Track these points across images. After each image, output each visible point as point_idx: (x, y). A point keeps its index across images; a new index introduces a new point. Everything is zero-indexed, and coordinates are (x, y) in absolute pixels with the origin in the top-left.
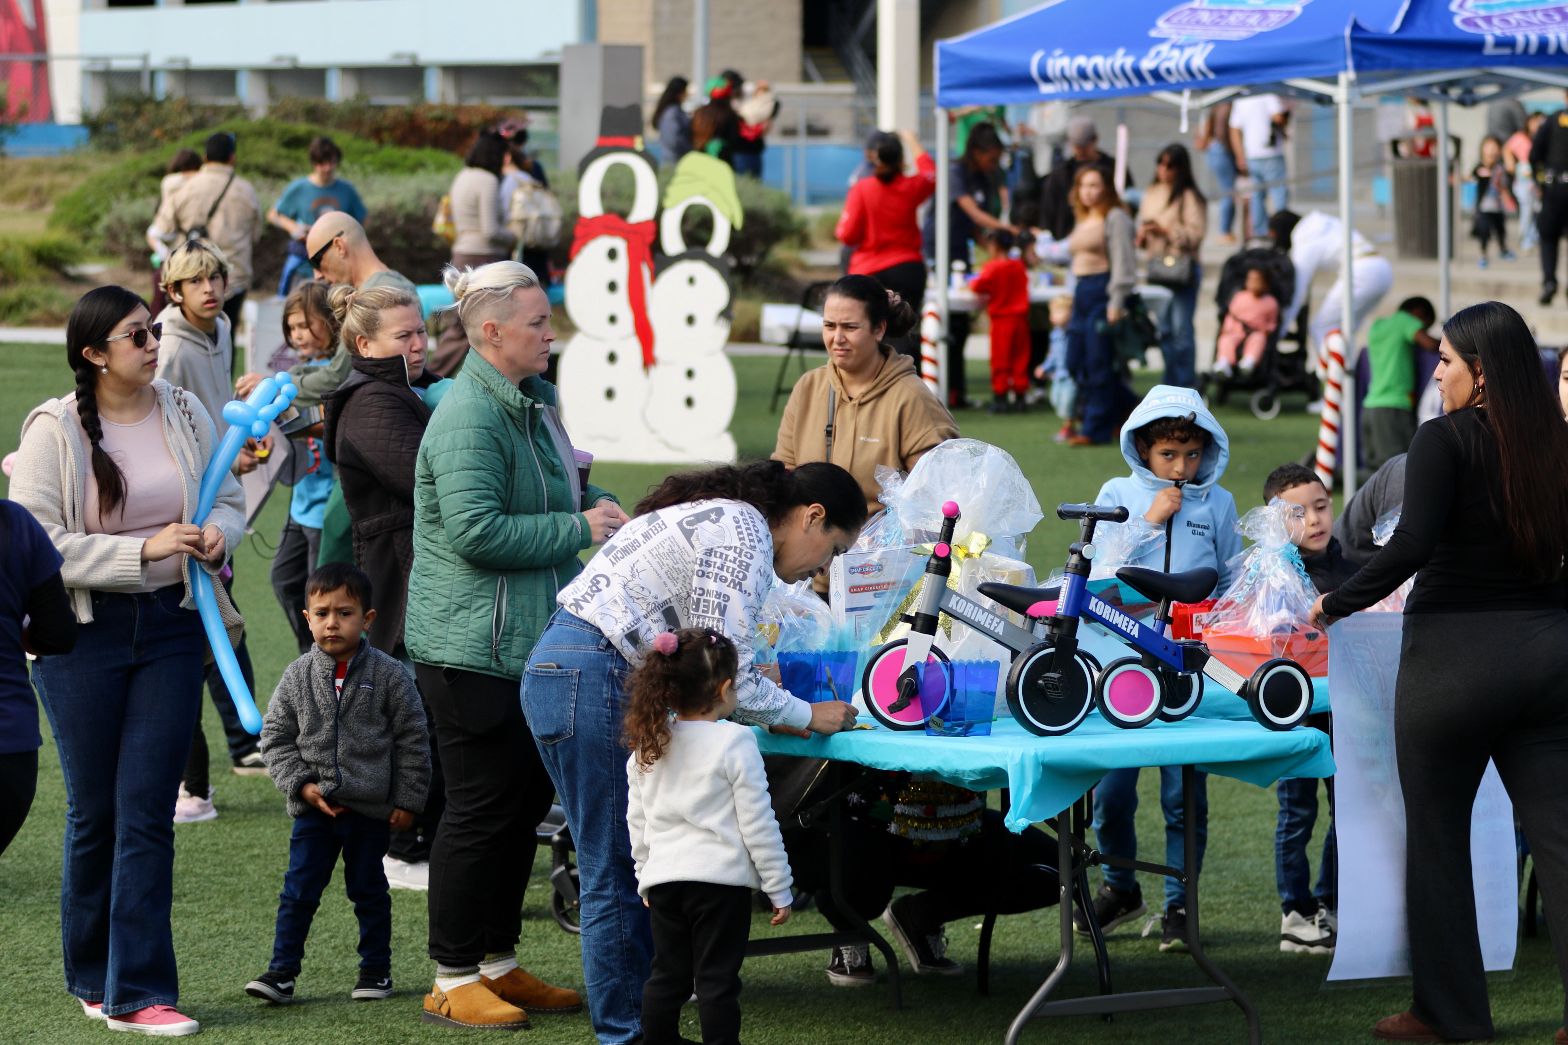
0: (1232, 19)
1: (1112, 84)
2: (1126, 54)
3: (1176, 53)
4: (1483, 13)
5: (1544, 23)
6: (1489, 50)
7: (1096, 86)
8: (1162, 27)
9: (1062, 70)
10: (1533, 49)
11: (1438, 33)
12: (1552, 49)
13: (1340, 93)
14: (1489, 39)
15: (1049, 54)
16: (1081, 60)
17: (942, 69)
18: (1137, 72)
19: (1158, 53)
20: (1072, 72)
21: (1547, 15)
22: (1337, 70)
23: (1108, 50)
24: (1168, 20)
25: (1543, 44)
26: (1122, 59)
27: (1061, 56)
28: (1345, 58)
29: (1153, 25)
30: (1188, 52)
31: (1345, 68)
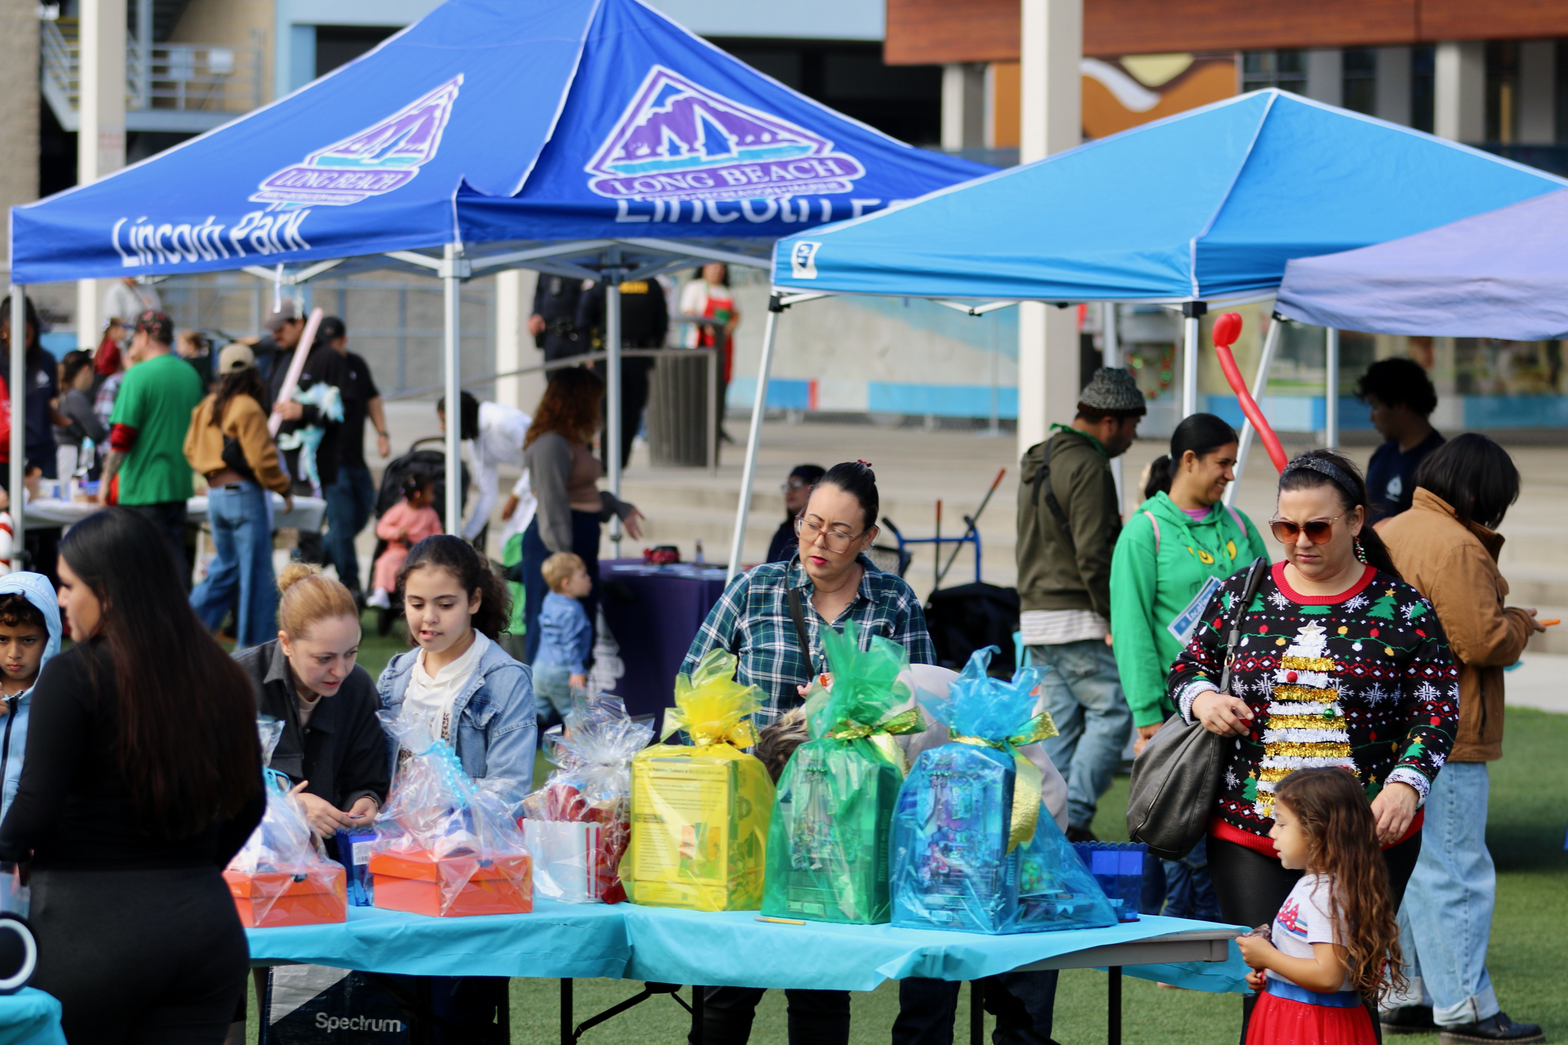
0: (343, 182)
1: (200, 256)
2: (214, 223)
3: (269, 220)
4: (622, 175)
5: (692, 187)
6: (622, 218)
7: (183, 258)
8: (265, 192)
9: (146, 239)
10: (674, 217)
11: (568, 199)
12: (697, 217)
13: (446, 267)
14: (623, 205)
15: (131, 222)
16: (166, 229)
17: (16, 239)
18: (226, 242)
19: (250, 221)
20: (155, 242)
21: (698, 179)
22: (443, 240)
23: (196, 216)
24: (270, 184)
25: (687, 212)
26: (211, 228)
27: (144, 224)
28: (452, 227)
29: (255, 189)
30: (282, 219)
31: (452, 239)
